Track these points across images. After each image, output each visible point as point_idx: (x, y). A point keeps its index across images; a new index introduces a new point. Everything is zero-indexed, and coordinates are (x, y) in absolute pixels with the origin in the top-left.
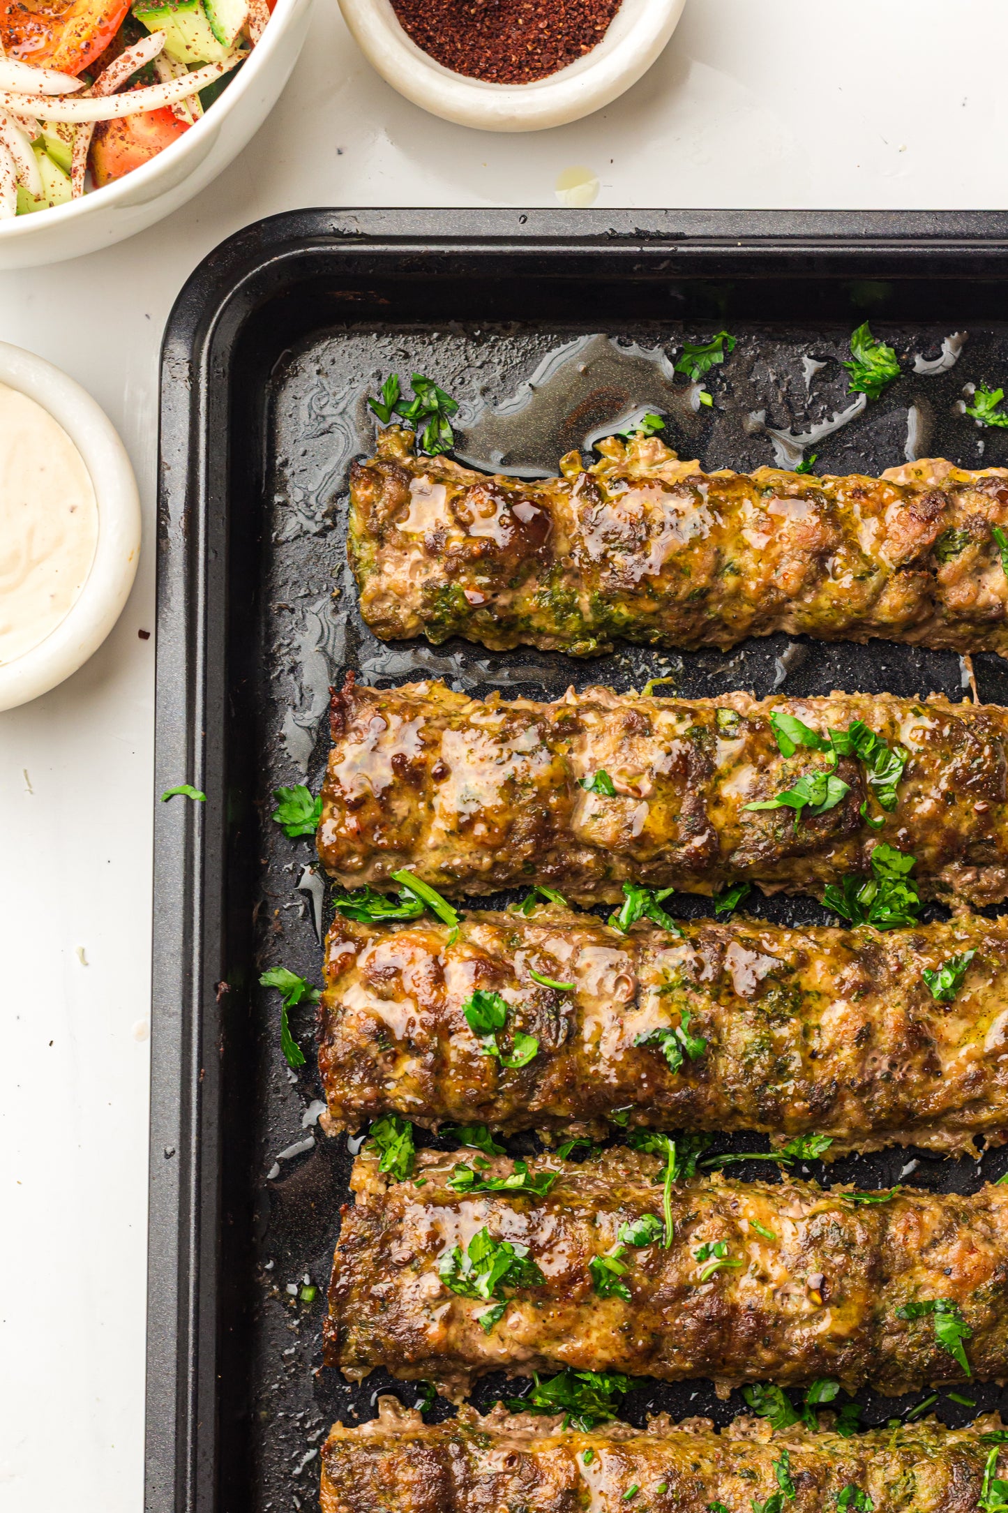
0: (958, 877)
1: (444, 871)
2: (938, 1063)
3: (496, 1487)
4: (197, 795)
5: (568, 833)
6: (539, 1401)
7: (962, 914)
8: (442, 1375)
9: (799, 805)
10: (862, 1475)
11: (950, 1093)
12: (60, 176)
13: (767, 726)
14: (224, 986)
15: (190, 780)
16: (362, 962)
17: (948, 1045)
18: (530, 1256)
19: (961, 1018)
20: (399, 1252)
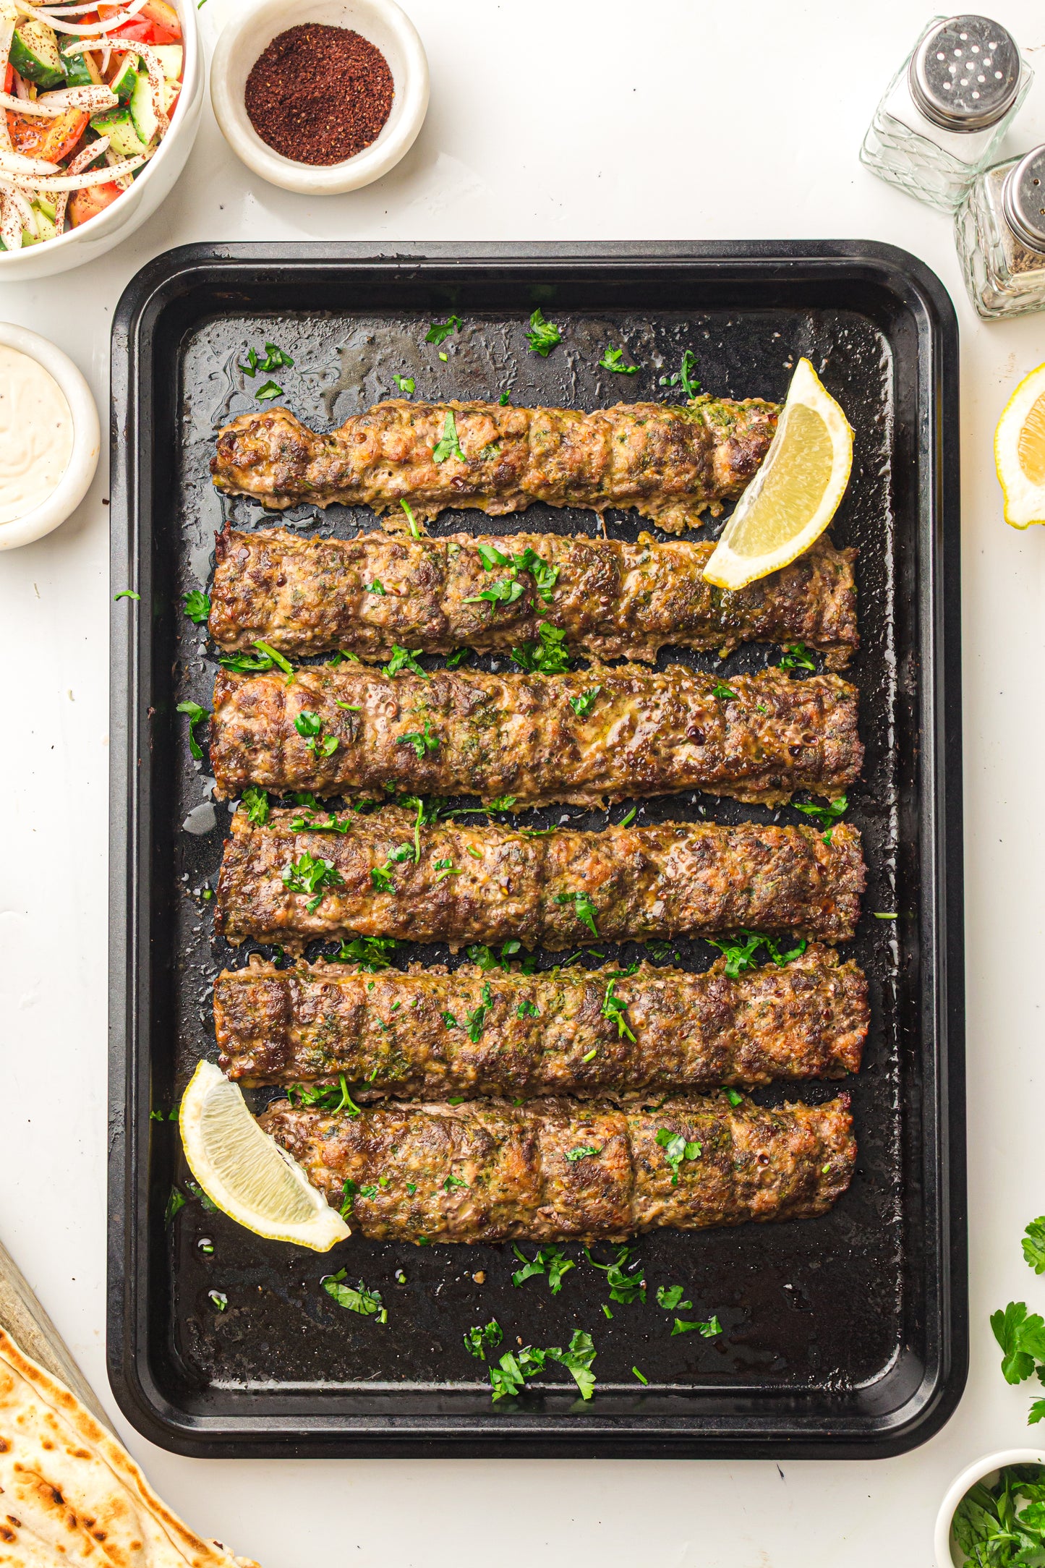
0: (592, 643)
1: (285, 641)
2: (579, 753)
3: (317, 1004)
4: (135, 596)
5: (356, 616)
6: (343, 955)
7: (596, 665)
8: (286, 940)
9: (494, 599)
10: (533, 995)
11: (586, 771)
12: (49, 224)
13: (478, 553)
14: (152, 710)
15: (131, 587)
16: (235, 696)
17: (585, 742)
18: (335, 868)
19: (593, 726)
20: (258, 867)
